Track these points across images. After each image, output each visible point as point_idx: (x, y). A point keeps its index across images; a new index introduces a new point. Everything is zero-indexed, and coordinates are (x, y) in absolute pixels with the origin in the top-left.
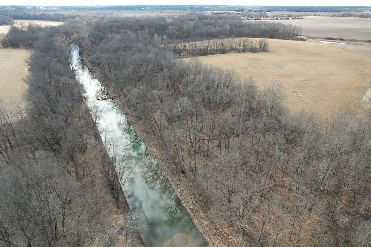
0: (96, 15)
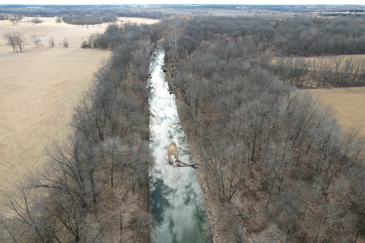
0: (191, 13)
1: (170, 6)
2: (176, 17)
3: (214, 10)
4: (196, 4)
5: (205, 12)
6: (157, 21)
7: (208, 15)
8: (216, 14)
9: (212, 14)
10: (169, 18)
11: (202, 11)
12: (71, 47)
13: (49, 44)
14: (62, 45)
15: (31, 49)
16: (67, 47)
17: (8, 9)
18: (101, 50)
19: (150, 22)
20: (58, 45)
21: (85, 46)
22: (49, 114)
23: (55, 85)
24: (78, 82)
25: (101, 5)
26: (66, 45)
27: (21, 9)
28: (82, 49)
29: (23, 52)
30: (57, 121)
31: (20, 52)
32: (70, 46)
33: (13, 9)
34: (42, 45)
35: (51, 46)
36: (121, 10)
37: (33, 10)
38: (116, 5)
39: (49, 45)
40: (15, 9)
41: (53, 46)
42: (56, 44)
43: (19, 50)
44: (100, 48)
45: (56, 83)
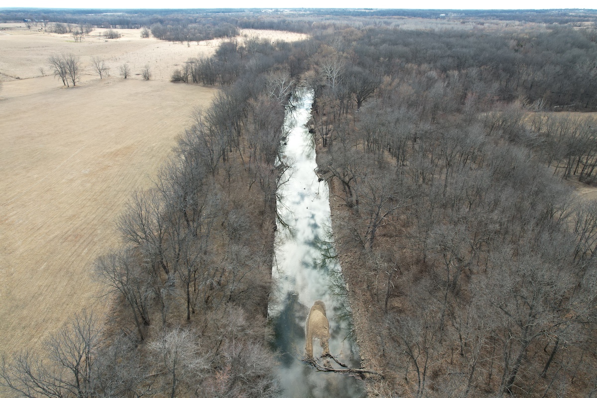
0: (361, 23)
1: (327, 12)
2: (336, 30)
3: (400, 18)
4: (370, 9)
5: (385, 23)
6: (303, 37)
7: (391, 27)
8: (405, 26)
9: (398, 26)
10: (325, 32)
11: (381, 20)
12: (155, 80)
13: (121, 75)
14: (141, 77)
15: (92, 83)
16: (148, 79)
17: (76, 17)
18: (204, 86)
19: (291, 38)
20: (134, 76)
21: (177, 79)
22: (85, 216)
23: (112, 153)
24: (152, 150)
25: (217, 9)
26: (147, 77)
27: (95, 17)
28: (172, 84)
29: (78, 87)
30: (96, 235)
31: (72, 88)
32: (153, 78)
33: (84, 17)
34: (109, 76)
35: (124, 77)
36: (245, 18)
37: (112, 17)
38: (240, 9)
39: (120, 77)
40: (87, 16)
41: (126, 78)
42: (132, 75)
43: (71, 84)
44: (201, 84)
45: (112, 150)
